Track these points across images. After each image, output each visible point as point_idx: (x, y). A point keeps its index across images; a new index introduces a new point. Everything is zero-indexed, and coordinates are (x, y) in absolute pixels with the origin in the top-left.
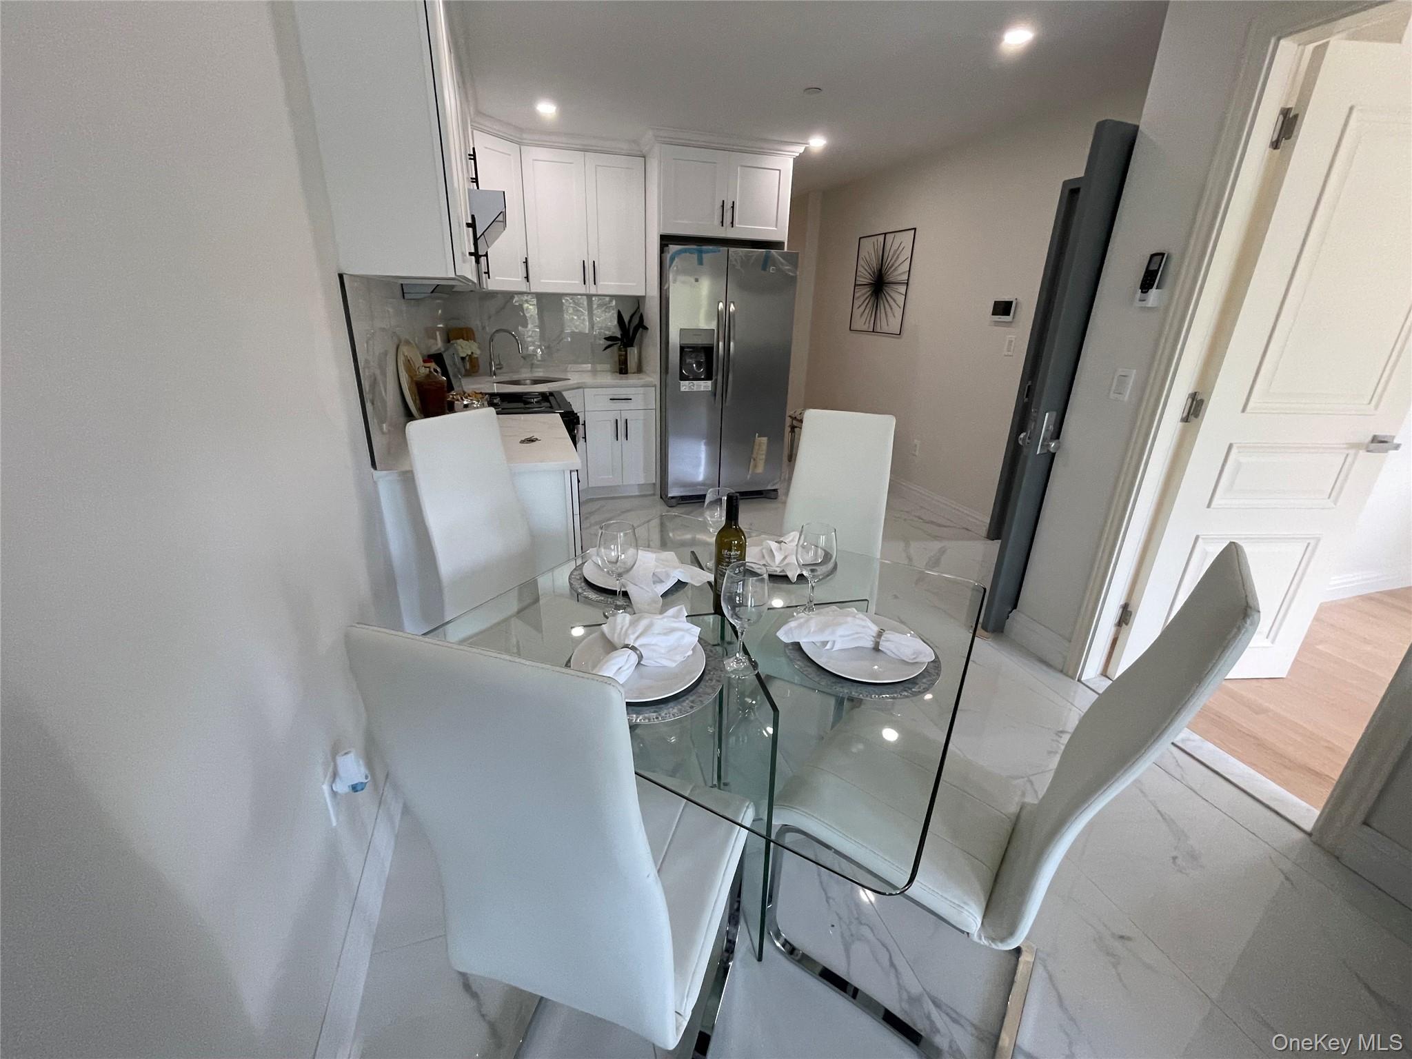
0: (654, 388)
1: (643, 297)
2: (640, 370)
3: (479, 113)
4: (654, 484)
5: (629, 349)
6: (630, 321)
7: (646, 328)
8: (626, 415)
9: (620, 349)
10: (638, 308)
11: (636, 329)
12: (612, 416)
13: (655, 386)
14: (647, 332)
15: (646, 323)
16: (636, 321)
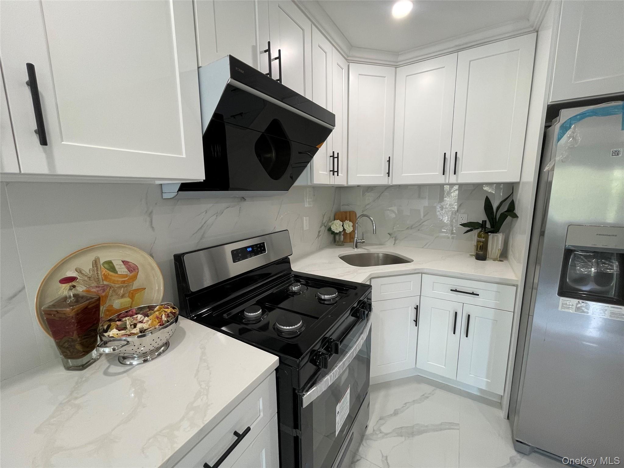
0: (515, 288)
1: (518, 183)
2: (504, 256)
3: (351, 46)
4: (502, 397)
5: (491, 235)
6: (498, 208)
7: (515, 216)
8: (468, 309)
9: (479, 236)
10: (513, 193)
11: (504, 217)
12: (451, 308)
13: (517, 286)
14: (517, 219)
15: (517, 211)
16: (504, 208)
